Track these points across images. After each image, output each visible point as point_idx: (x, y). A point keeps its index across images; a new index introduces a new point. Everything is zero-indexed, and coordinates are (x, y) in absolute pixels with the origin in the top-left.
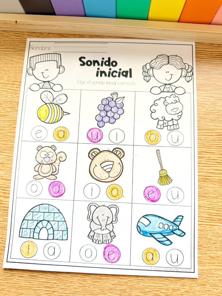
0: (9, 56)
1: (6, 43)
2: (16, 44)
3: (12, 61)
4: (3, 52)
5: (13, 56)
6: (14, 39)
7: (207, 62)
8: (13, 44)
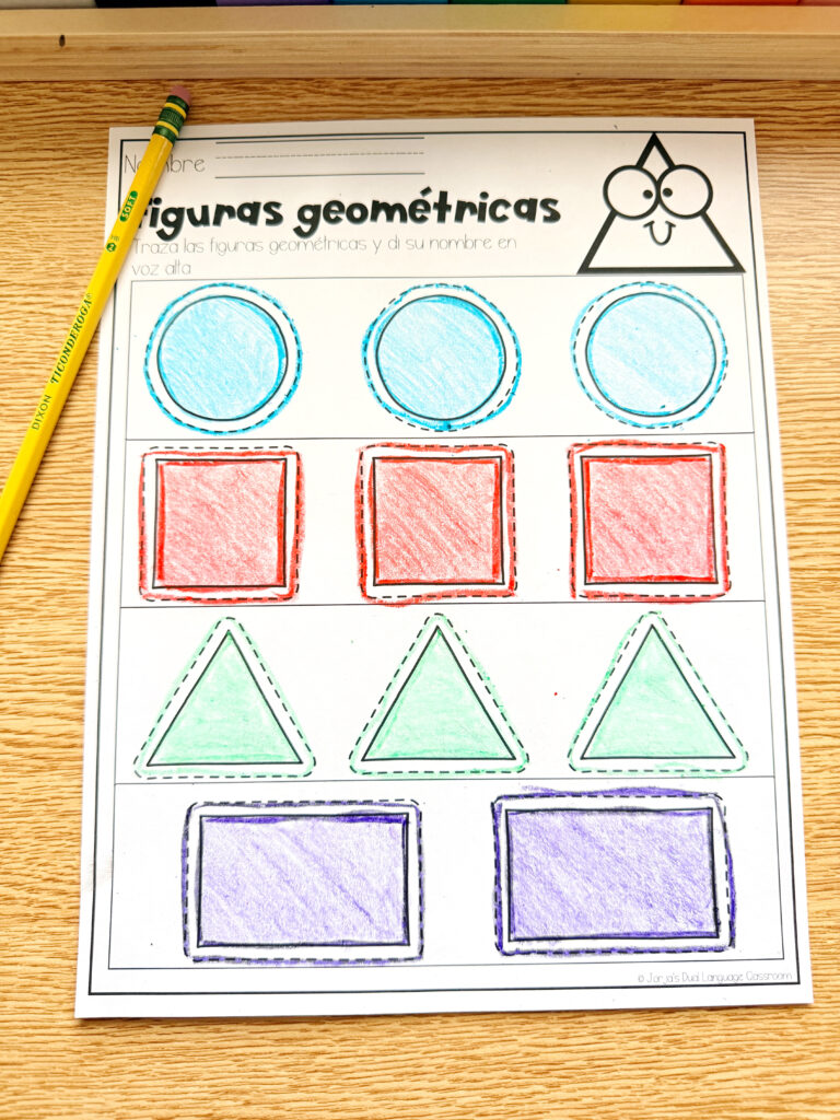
0: (40, 179)
1: (24, 128)
2: (66, 129)
3: (55, 198)
4: (16, 165)
5: (57, 177)
6: (53, 110)
7: (797, 149)
8: (51, 130)
